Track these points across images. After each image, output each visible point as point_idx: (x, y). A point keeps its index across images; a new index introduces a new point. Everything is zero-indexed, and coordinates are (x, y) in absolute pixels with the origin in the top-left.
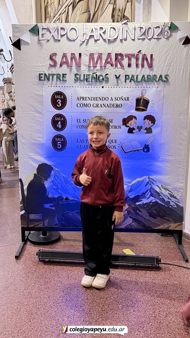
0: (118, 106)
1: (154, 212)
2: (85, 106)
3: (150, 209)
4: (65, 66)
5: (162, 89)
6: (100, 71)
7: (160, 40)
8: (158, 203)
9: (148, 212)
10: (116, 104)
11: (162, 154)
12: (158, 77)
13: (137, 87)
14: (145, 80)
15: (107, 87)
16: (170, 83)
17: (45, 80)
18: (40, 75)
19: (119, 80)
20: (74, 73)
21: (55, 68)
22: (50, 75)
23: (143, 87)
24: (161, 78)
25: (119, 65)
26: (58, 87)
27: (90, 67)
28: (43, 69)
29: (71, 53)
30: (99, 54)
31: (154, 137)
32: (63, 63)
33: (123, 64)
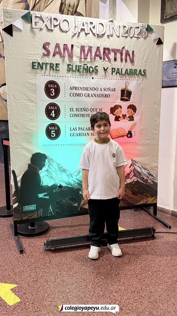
0: (107, 96)
1: (136, 190)
2: (78, 96)
3: (133, 188)
4: (57, 56)
5: (141, 82)
6: (91, 63)
7: (139, 39)
8: (139, 181)
9: (131, 190)
10: (105, 94)
11: (141, 139)
12: (138, 71)
13: (122, 79)
14: (128, 74)
15: (97, 78)
16: (147, 77)
17: (38, 68)
18: (33, 63)
19: (107, 72)
20: (66, 64)
21: (48, 58)
22: (44, 64)
23: (126, 79)
25: (107, 58)
26: (51, 76)
27: (81, 58)
28: (37, 58)
29: (64, 44)
30: (89, 47)
31: (135, 124)
32: (56, 53)
33: (110, 58)
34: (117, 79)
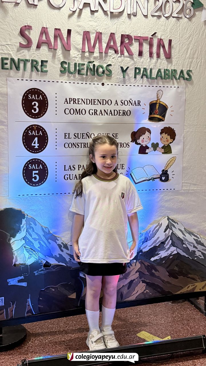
0: (126, 113)
1: (175, 269)
2: (78, 113)
3: (169, 265)
4: (44, 48)
5: (183, 90)
6: (100, 59)
7: (180, 20)
8: (180, 254)
9: (168, 270)
10: (123, 110)
11: (184, 183)
12: (179, 72)
13: (151, 86)
14: (161, 77)
15: (110, 84)
16: (193, 82)
17: (11, 68)
18: (3, 59)
19: (126, 75)
20: (59, 61)
21: (29, 51)
22: (21, 61)
23: (158, 86)
24: (182, 75)
25: (126, 52)
26: (33, 81)
27: (83, 52)
28: (9, 51)
29: (55, 28)
30: (97, 33)
31: (174, 159)
32: (42, 43)
33: (131, 52)
34: (144, 85)
